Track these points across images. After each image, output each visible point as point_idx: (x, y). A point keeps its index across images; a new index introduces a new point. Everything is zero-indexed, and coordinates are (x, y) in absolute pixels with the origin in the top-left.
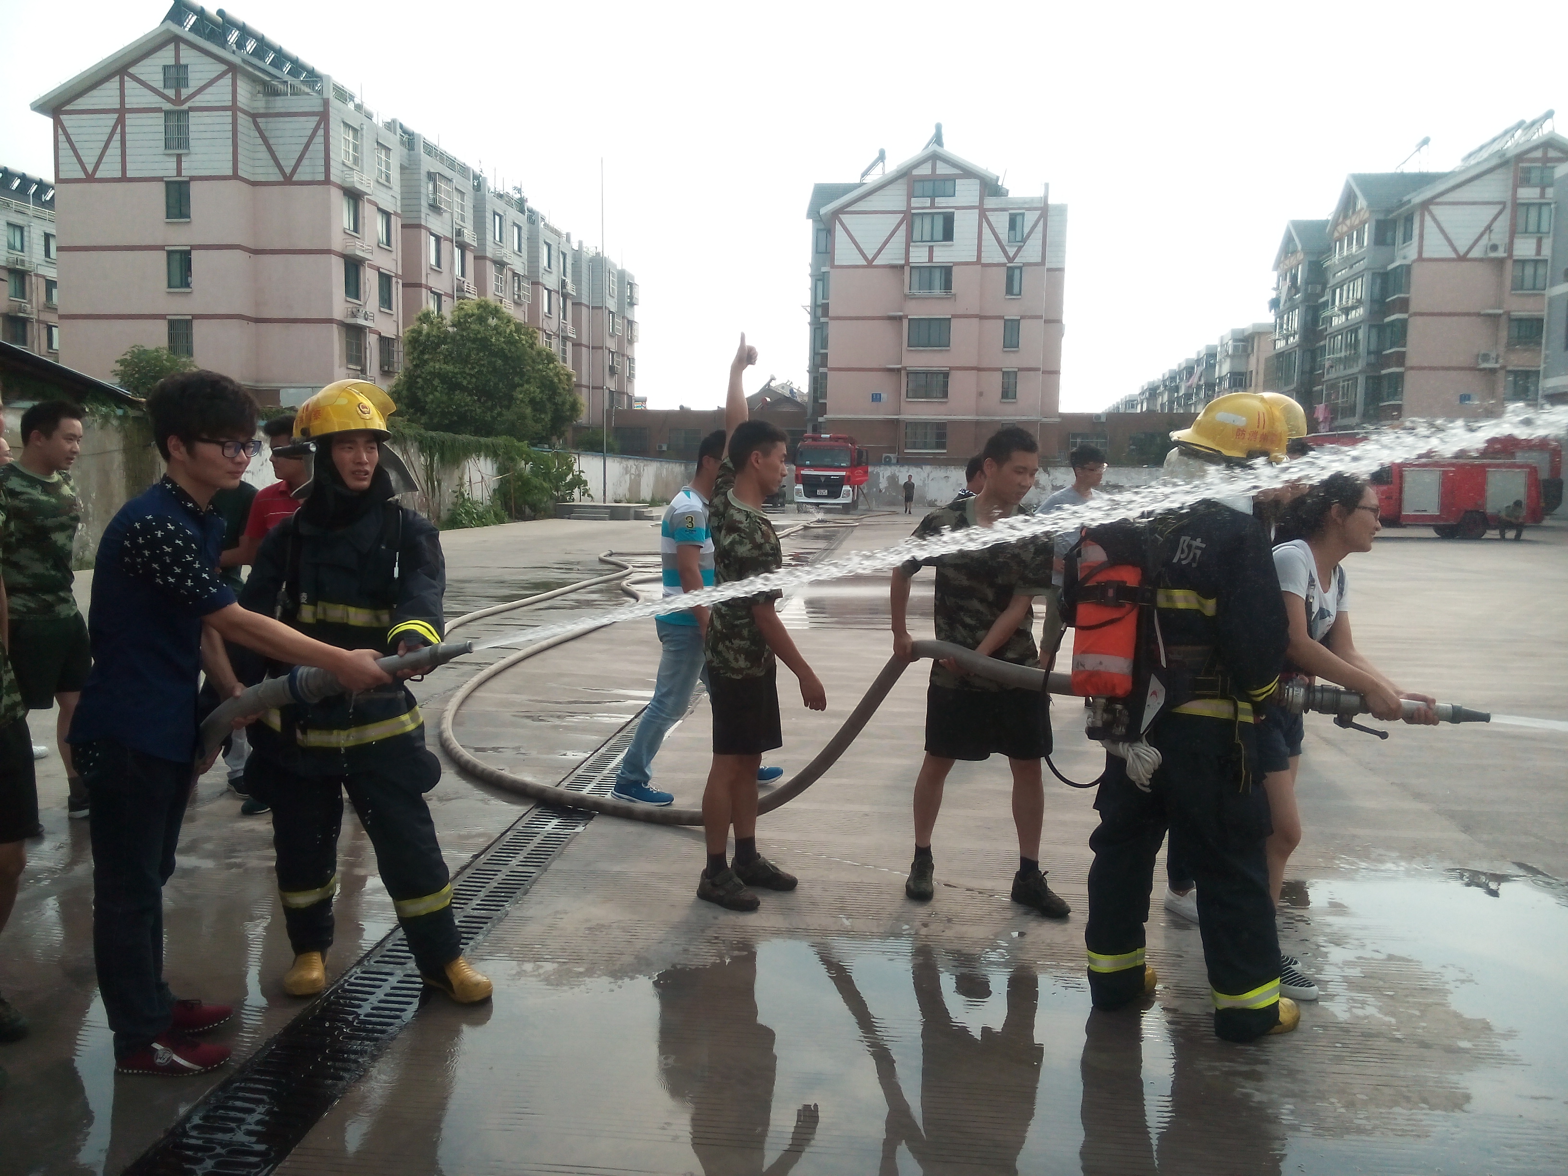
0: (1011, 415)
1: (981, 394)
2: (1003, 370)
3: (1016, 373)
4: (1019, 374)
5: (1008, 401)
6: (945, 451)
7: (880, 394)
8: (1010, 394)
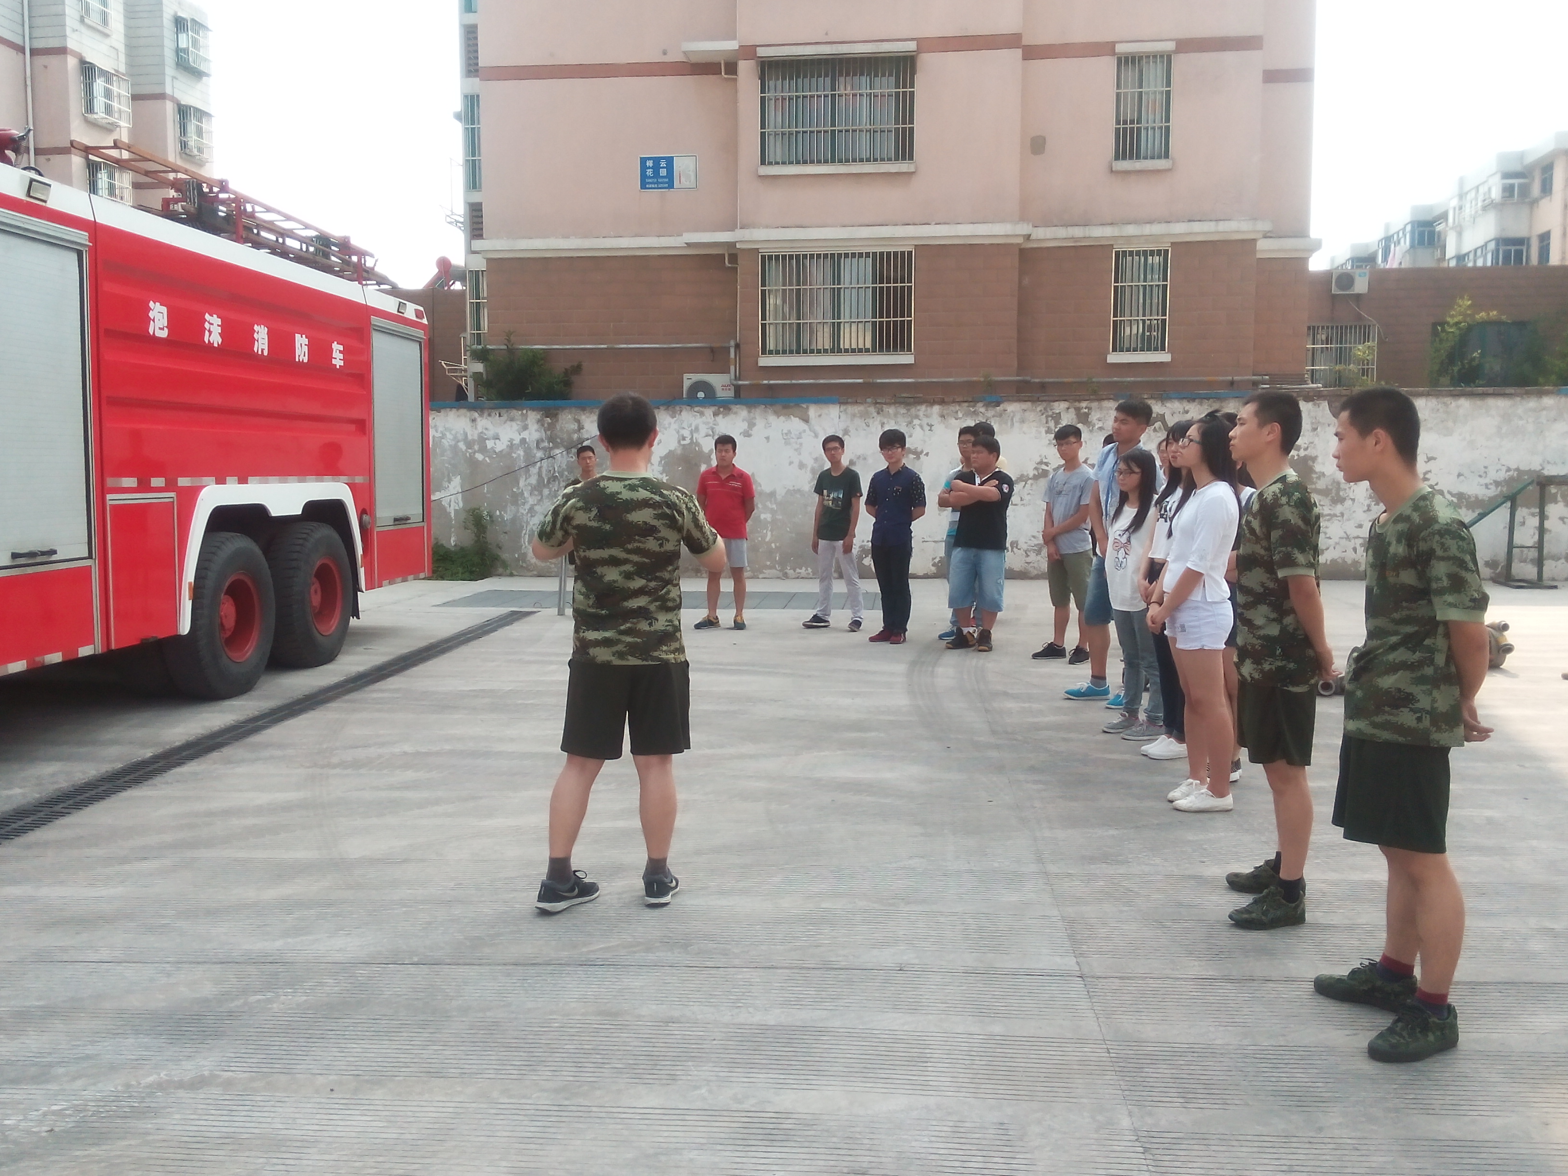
0: (1150, 222)
1: (1037, 145)
2: (1120, 48)
3: (1166, 59)
4: (1180, 63)
5: (1138, 165)
6: (907, 359)
7: (670, 161)
8: (1149, 141)
